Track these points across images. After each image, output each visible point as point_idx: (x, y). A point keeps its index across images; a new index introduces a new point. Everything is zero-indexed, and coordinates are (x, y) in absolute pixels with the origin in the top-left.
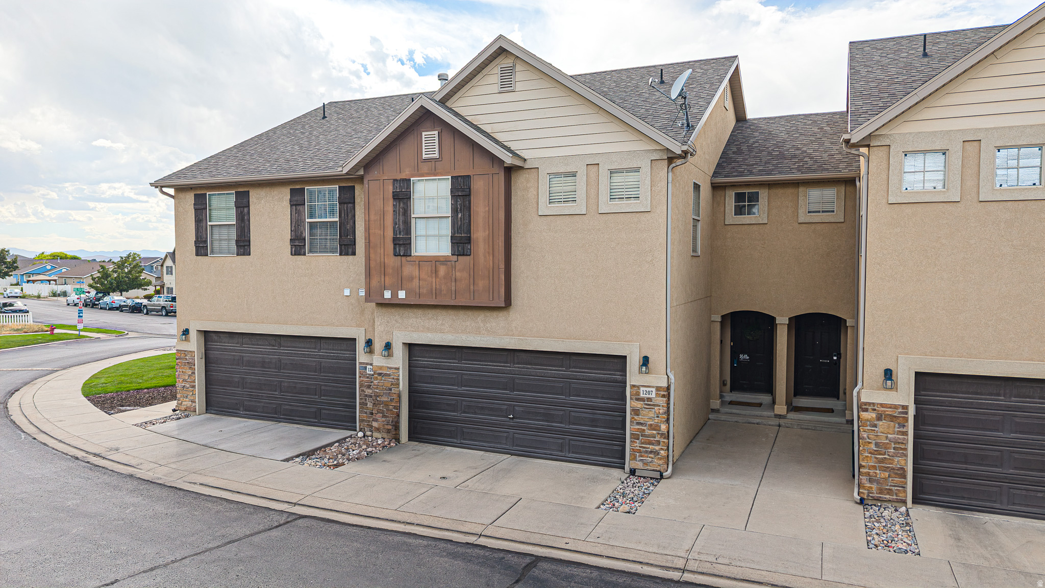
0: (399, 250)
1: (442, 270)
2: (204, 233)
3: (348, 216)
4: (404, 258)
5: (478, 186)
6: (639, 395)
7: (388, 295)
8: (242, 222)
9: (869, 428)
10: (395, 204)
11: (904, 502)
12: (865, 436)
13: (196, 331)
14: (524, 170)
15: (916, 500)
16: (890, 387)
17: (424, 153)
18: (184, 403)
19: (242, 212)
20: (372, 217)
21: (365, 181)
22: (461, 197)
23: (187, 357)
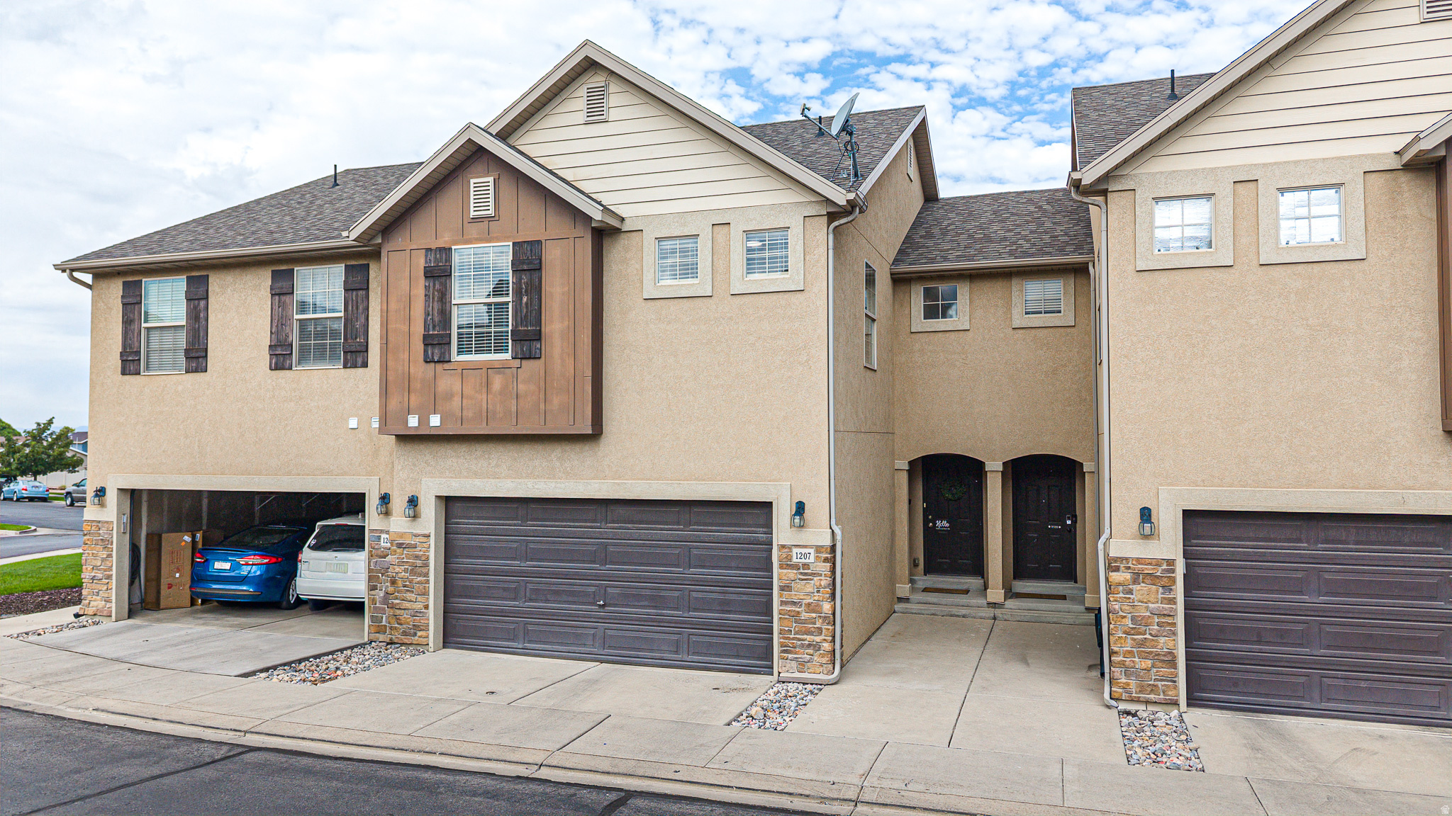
0: (433, 354)
1: (497, 382)
2: (136, 339)
3: (357, 308)
4: (439, 366)
5: (553, 256)
6: (791, 560)
7: (413, 421)
8: (196, 322)
9: (1121, 595)
10: (427, 284)
11: (1175, 704)
12: (1117, 607)
13: (116, 490)
14: (622, 234)
15: (1193, 702)
16: (1149, 533)
17: (472, 209)
18: (92, 603)
19: (195, 308)
20: (393, 306)
21: (384, 254)
22: (528, 273)
23: (101, 532)
